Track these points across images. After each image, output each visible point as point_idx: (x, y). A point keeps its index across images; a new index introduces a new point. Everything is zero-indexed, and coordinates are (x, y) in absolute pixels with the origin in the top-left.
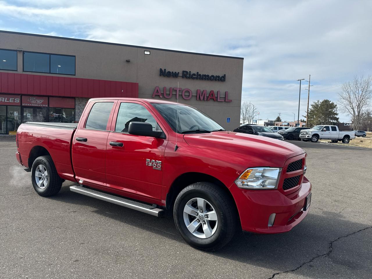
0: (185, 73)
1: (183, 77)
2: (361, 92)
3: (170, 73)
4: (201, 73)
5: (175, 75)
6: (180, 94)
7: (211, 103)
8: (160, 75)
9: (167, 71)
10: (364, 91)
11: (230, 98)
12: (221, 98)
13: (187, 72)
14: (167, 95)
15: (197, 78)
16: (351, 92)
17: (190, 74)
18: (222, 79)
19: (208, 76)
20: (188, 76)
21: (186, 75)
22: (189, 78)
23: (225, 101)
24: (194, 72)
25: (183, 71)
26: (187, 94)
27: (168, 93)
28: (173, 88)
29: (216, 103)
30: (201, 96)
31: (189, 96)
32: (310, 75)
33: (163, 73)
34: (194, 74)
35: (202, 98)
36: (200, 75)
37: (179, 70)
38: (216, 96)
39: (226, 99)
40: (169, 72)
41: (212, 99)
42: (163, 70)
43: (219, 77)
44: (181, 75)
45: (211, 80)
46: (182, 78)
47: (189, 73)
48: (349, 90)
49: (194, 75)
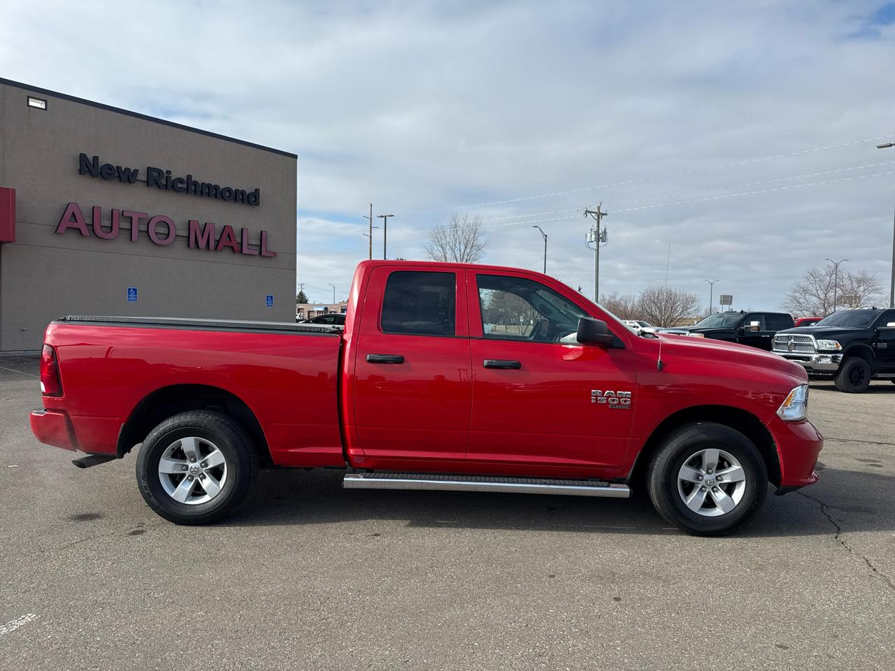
0: (155, 174)
1: (148, 183)
2: (463, 248)
3: (110, 169)
4: (200, 178)
5: (125, 176)
6: (143, 228)
7: (225, 256)
8: (81, 172)
9: (102, 162)
10: (469, 246)
11: (272, 248)
12: (249, 247)
13: (159, 172)
14: (104, 229)
15: (187, 191)
16: (448, 247)
17: (168, 179)
18: (250, 199)
19: (216, 187)
20: (164, 182)
21: (158, 180)
22: (166, 187)
23: (260, 254)
24: (178, 172)
25: (148, 168)
26: (163, 230)
27: (107, 223)
28: (121, 210)
29: (237, 258)
30: (199, 237)
31: (168, 235)
32: (371, 205)
33: (89, 167)
34: (181, 180)
35: (202, 243)
36: (196, 183)
37: (137, 162)
38: (239, 240)
39: (262, 250)
40: (109, 167)
41: (228, 246)
42: (90, 157)
43: (243, 193)
44: (142, 176)
45: (223, 197)
46: (148, 185)
47: (165, 175)
48: (444, 242)
49: (181, 182)
